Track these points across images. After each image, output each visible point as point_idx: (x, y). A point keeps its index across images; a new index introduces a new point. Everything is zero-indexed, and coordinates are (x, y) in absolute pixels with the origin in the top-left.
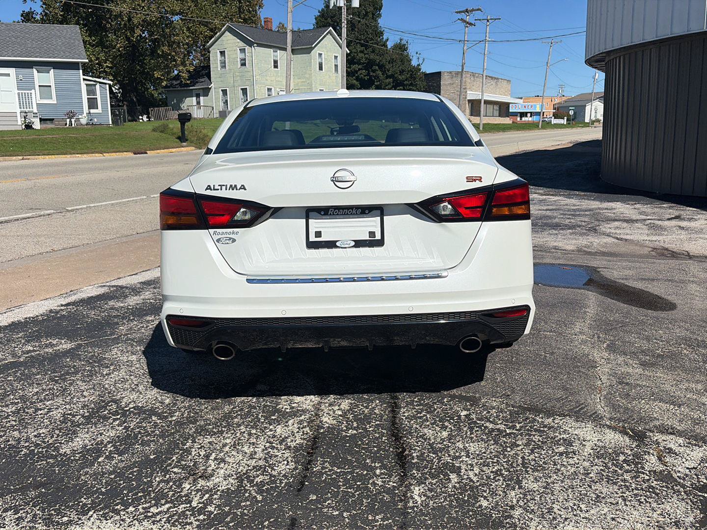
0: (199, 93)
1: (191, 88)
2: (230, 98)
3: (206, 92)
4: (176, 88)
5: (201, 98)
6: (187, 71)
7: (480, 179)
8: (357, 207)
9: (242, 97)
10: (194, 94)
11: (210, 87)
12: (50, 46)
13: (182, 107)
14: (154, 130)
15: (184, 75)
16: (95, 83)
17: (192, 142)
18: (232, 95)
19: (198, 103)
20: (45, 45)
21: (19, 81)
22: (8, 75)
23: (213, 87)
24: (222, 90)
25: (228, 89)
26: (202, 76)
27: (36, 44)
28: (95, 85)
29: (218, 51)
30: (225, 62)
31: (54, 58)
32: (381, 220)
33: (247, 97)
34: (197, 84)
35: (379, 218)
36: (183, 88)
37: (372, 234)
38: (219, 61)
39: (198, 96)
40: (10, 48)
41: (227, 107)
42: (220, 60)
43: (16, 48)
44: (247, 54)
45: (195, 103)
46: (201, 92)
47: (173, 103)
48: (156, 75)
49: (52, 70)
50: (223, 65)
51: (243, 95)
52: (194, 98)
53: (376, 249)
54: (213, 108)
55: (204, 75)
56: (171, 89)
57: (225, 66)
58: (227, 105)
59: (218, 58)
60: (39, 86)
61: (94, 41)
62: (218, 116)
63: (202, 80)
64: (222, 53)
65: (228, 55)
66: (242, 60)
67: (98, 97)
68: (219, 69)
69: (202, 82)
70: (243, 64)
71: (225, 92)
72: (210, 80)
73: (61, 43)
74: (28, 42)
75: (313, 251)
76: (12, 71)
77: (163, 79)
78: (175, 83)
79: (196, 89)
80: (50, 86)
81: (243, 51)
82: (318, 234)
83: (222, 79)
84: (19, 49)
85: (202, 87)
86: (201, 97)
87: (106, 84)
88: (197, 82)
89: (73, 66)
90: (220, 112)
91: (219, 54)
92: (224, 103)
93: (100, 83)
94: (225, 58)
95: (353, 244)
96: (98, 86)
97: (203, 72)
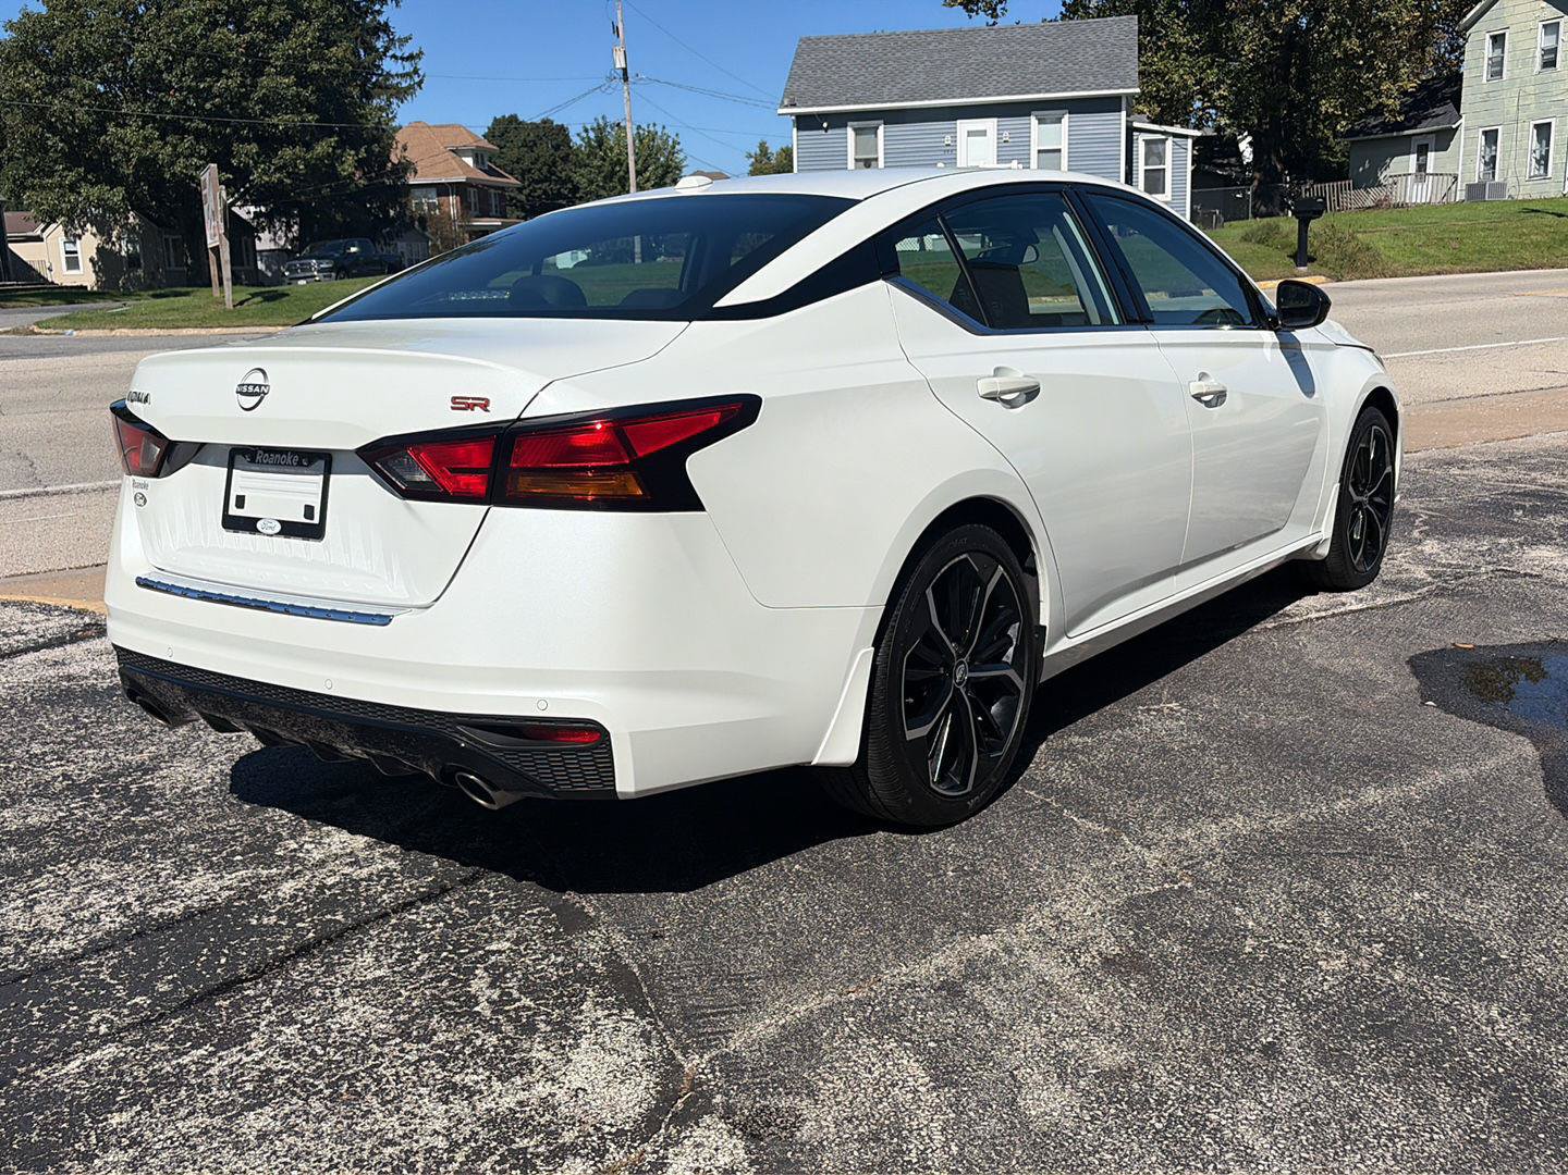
0: (1425, 142)
1: (1406, 132)
2: (1503, 151)
3: (1444, 139)
4: (1372, 134)
5: (1431, 155)
6: (1401, 93)
7: (485, 405)
8: (295, 451)
9: (1535, 146)
10: (1414, 147)
11: (1454, 126)
12: (1070, 65)
13: (1381, 178)
14: (1245, 239)
15: (1391, 102)
16: (1163, 137)
17: (1325, 264)
18: (1508, 144)
19: (1422, 167)
20: (1061, 65)
21: (1002, 145)
22: (983, 133)
23: (1463, 126)
24: (1485, 133)
25: (1500, 128)
26: (1443, 102)
27: (1046, 63)
28: (1164, 141)
29: (1488, 36)
30: (1501, 63)
31: (1073, 90)
32: (324, 482)
33: (1548, 145)
34: (1424, 123)
35: (322, 477)
36: (1387, 135)
37: (309, 511)
38: (1486, 59)
39: (1422, 151)
40: (995, 77)
41: (1494, 173)
42: (1490, 59)
43: (1005, 77)
44: (1561, 37)
45: (1413, 168)
46: (1431, 139)
47: (1361, 169)
48: (1323, 109)
49: (1067, 116)
50: (1497, 69)
51: (1539, 141)
52: (1414, 157)
53: (312, 544)
54: (1456, 178)
55: (1448, 98)
56: (1361, 138)
57: (1500, 73)
58: (1494, 168)
59: (1486, 52)
60: (1039, 151)
61: (1198, 41)
62: (1463, 198)
63: (1438, 110)
64: (1498, 40)
65: (1512, 43)
66: (1546, 52)
67: (1168, 166)
68: (1485, 81)
69: (1437, 116)
70: (1550, 63)
71: (1491, 137)
72: (1459, 111)
73: (1092, 58)
74: (1030, 62)
75: (231, 535)
76: (990, 124)
77: (1338, 115)
78: (1373, 122)
79: (1421, 134)
80: (1059, 151)
81: (1552, 28)
82: (240, 501)
83: (1488, 105)
84: (1010, 79)
85: (1435, 128)
86: (1429, 154)
87: (1186, 137)
88: (1426, 118)
89: (1109, 104)
90: (1470, 187)
91: (1488, 42)
92: (1486, 164)
93: (1175, 135)
94: (1503, 52)
95: (278, 528)
96: (1169, 143)
97: (1445, 90)
